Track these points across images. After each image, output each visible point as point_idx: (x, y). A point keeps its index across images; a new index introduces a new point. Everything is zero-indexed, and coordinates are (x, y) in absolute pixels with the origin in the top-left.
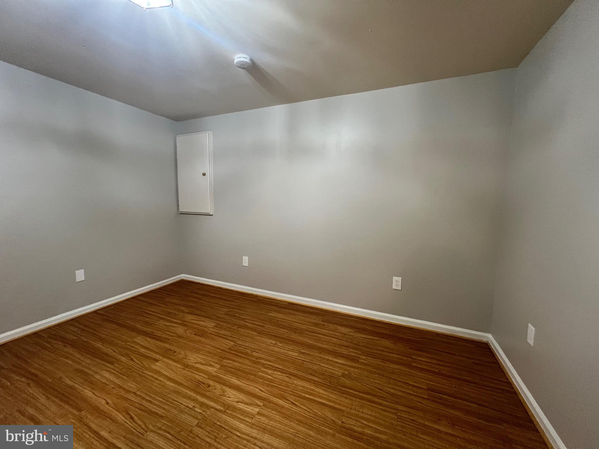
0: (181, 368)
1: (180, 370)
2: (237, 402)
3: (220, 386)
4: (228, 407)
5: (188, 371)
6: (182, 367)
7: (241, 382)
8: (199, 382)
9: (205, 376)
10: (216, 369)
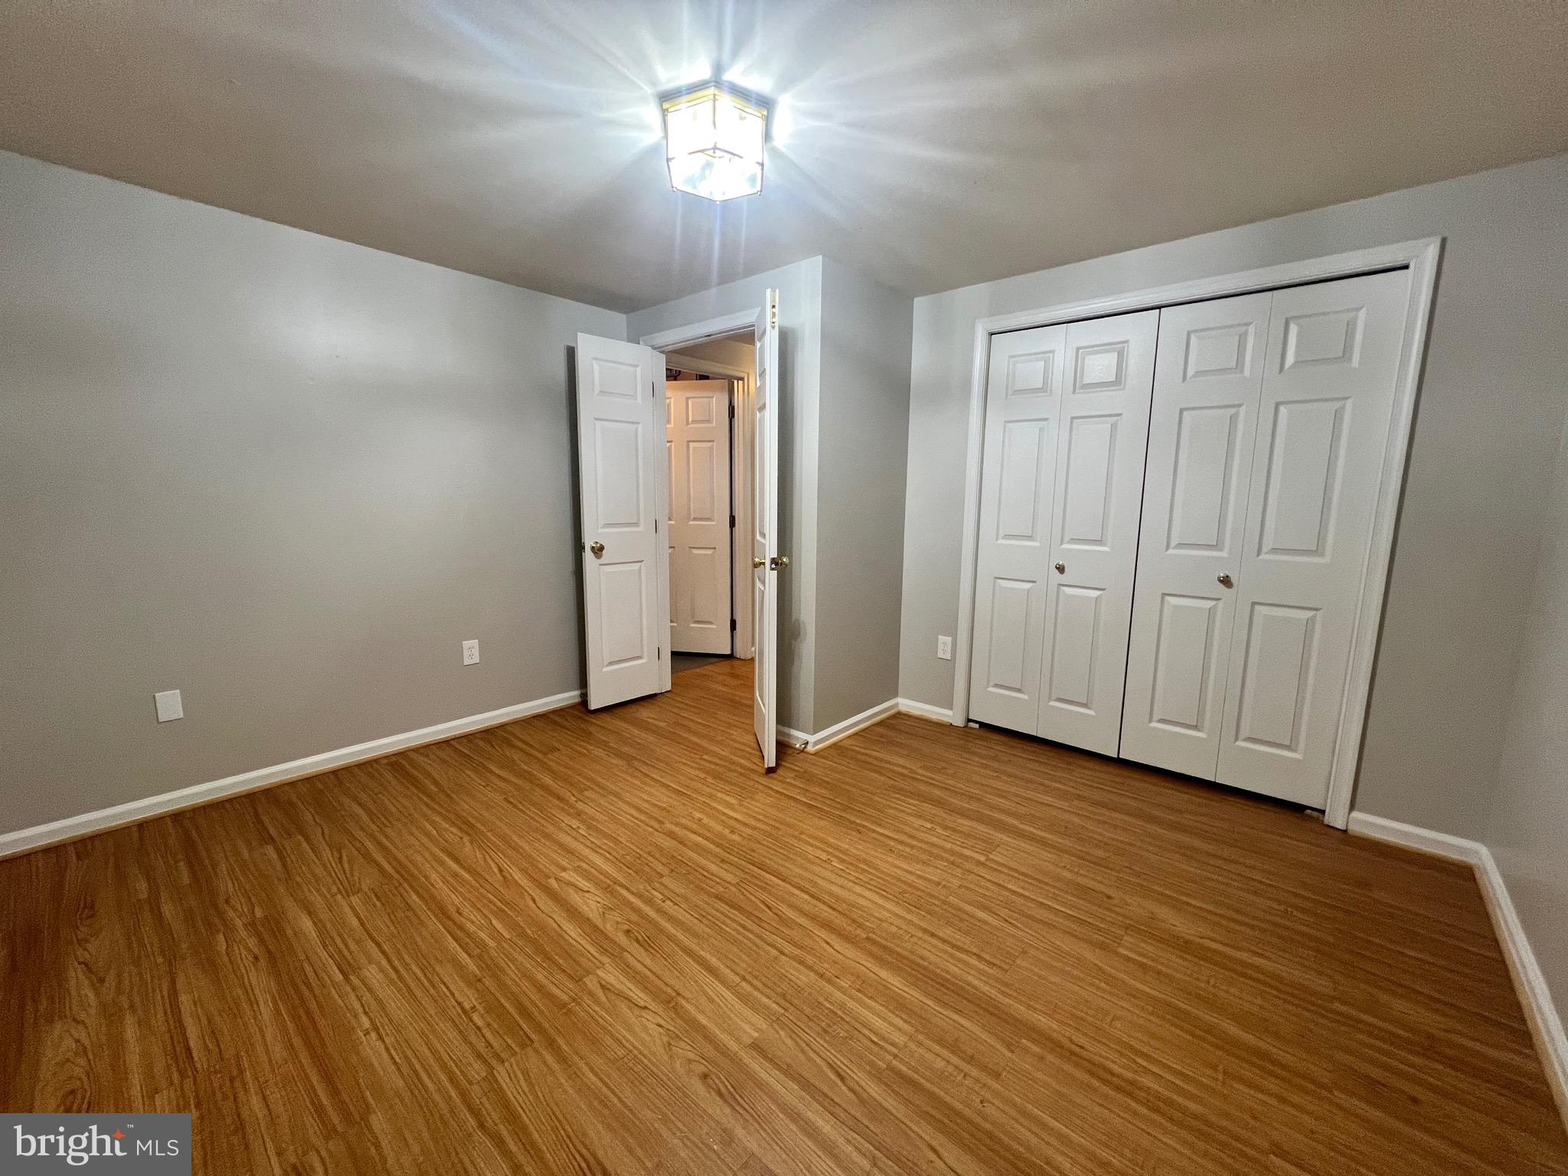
0: (684, 998)
1: (688, 995)
2: (588, 892)
3: (604, 927)
4: (608, 890)
5: (666, 984)
6: (684, 1002)
7: (559, 926)
8: (647, 946)
9: (630, 959)
10: (599, 972)
